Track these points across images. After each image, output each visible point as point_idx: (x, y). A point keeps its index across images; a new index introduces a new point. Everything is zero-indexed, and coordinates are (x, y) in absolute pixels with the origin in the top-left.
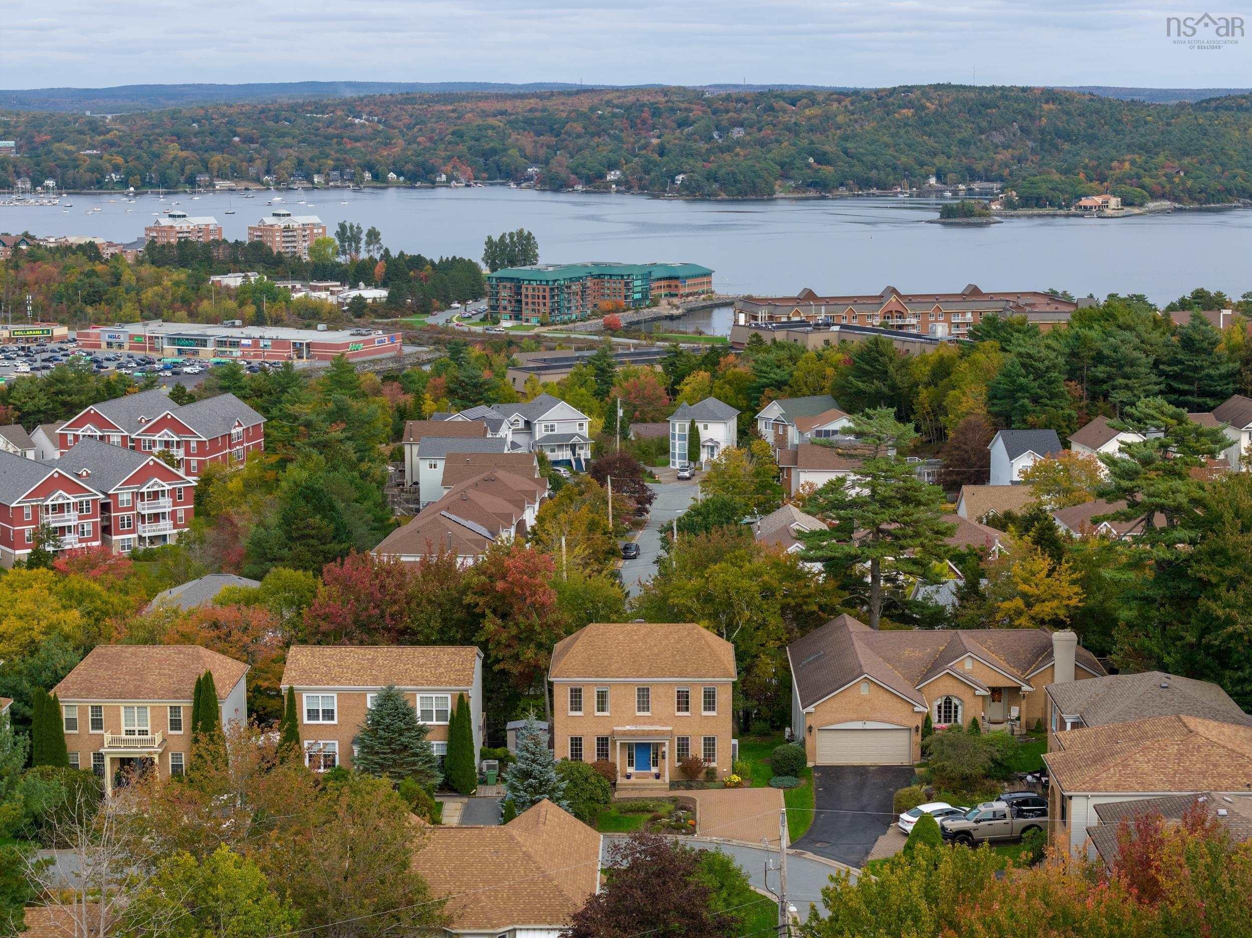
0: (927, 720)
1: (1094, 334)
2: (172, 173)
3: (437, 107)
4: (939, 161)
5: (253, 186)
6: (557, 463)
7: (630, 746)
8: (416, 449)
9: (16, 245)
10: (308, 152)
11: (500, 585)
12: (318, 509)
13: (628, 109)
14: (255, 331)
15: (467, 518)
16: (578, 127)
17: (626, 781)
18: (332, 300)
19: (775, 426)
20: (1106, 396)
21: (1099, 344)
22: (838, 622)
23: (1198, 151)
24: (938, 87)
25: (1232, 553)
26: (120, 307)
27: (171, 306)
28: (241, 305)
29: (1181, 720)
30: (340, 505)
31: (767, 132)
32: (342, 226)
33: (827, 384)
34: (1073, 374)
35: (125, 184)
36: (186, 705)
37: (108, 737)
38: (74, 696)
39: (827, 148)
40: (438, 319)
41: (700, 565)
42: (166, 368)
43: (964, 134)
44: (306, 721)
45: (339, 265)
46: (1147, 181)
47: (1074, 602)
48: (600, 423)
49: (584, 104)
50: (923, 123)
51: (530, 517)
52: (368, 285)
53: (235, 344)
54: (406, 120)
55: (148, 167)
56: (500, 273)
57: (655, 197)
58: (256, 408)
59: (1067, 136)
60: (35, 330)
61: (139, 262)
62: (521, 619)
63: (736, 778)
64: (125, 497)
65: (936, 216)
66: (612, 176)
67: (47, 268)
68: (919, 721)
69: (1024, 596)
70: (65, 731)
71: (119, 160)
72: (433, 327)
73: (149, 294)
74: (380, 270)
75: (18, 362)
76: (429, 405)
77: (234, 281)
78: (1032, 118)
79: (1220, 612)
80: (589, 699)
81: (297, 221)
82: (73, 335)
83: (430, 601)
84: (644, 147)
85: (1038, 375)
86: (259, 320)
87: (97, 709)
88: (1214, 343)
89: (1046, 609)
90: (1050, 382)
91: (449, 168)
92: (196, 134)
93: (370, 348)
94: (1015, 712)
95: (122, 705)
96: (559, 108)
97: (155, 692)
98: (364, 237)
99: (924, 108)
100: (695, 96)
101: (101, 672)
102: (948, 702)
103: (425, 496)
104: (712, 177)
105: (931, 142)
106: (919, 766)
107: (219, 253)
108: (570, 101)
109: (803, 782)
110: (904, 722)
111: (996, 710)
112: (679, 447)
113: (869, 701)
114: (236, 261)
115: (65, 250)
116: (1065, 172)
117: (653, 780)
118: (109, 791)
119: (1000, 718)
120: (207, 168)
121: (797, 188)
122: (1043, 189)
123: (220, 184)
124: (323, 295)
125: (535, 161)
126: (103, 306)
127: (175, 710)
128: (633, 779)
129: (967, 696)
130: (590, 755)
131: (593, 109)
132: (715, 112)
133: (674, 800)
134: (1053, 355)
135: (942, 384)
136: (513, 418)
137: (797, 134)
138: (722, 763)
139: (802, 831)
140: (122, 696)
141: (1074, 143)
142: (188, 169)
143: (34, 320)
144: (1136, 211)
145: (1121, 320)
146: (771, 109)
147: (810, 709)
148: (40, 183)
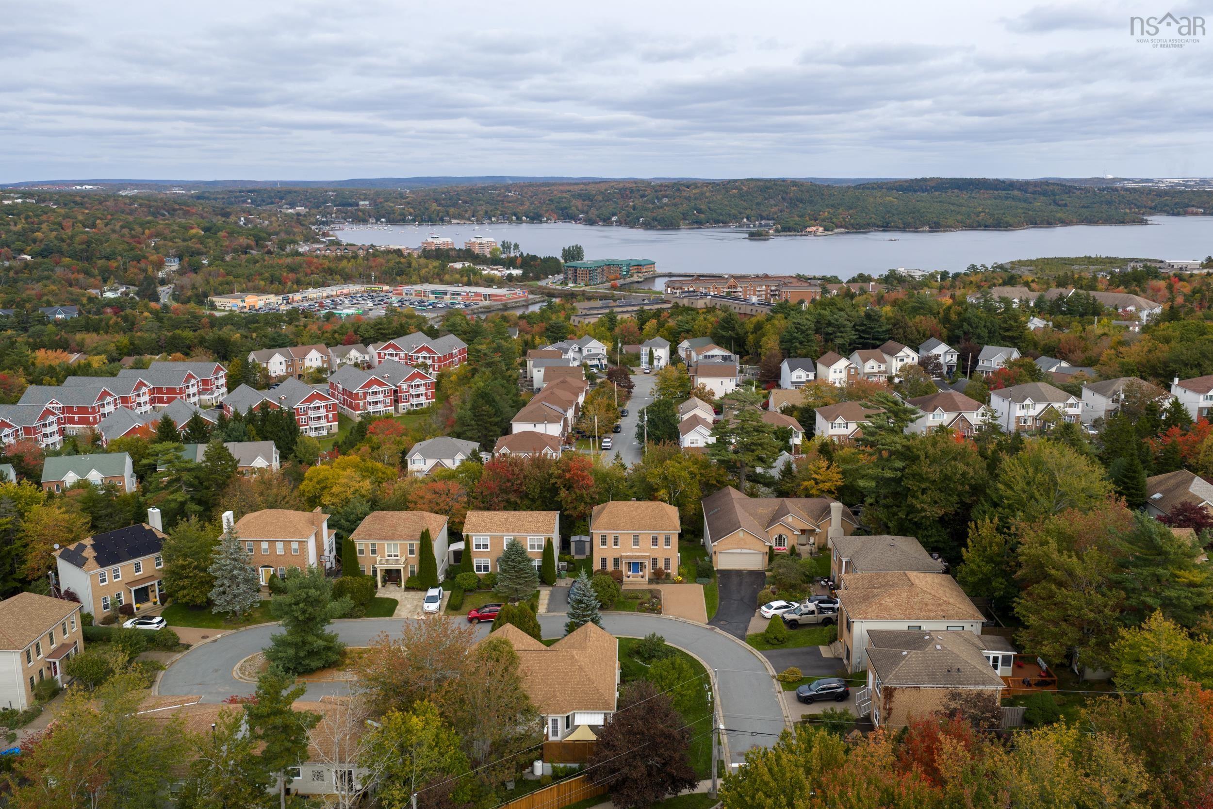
0: (771, 547)
1: (826, 313)
2: (434, 216)
3: (543, 189)
4: (748, 212)
5: (468, 222)
6: (592, 366)
7: (629, 563)
8: (532, 362)
9: (368, 250)
10: (490, 208)
11: (568, 475)
12: (488, 402)
13: (620, 190)
14: (467, 289)
15: (553, 404)
16: (600, 198)
17: (627, 579)
18: (499, 274)
19: (686, 351)
20: (832, 340)
21: (829, 317)
22: (725, 490)
23: (856, 208)
24: (747, 180)
25: (925, 476)
26: (411, 277)
27: (432, 277)
28: (462, 276)
29: (906, 575)
30: (498, 398)
31: (677, 200)
32: (504, 242)
33: (709, 331)
34: (817, 331)
35: (414, 221)
36: (416, 543)
37: (378, 559)
38: (362, 539)
39: (702, 207)
40: (542, 283)
41: (662, 461)
42: (430, 305)
43: (759, 200)
44: (475, 550)
45: (502, 259)
46: (835, 220)
47: (839, 483)
48: (611, 345)
49: (603, 187)
50: (741, 196)
51: (581, 399)
52: (514, 268)
53: (459, 294)
54: (530, 193)
55: (424, 214)
56: (569, 264)
57: (632, 228)
58: (463, 340)
59: (801, 201)
60: (375, 287)
61: (419, 257)
62: (577, 491)
63: (680, 578)
64: (404, 387)
65: (747, 236)
66: (614, 219)
67: (380, 260)
68: (767, 550)
69: (815, 479)
70: (358, 555)
71: (412, 210)
72: (541, 287)
73: (423, 272)
74: (519, 261)
75: (368, 302)
76: (537, 340)
77: (458, 266)
78: (787, 193)
79: (918, 506)
80: (610, 540)
81: (485, 240)
82: (391, 289)
83: (535, 479)
84: (627, 206)
85: (803, 332)
86: (469, 284)
87: (373, 545)
88: (880, 317)
89: (827, 486)
90: (807, 335)
91: (547, 215)
92: (444, 199)
93: (515, 296)
94: (812, 540)
95: (386, 543)
96: (592, 189)
97: (401, 536)
98: (512, 247)
99: (742, 189)
100: (647, 183)
101: (376, 526)
102: (780, 536)
103: (536, 384)
104: (655, 219)
105: (745, 204)
106: (767, 571)
107: (453, 253)
108: (597, 186)
109: (712, 580)
110: (760, 550)
111: (803, 539)
112: (645, 359)
113: (744, 539)
114: (459, 257)
115: (389, 252)
116: (800, 216)
117: (640, 579)
118: (379, 585)
119: (805, 542)
120: (448, 214)
121: (689, 224)
122: (791, 224)
123: (453, 221)
124: (496, 272)
125: (582, 212)
126: (404, 277)
127: (411, 545)
128: (631, 579)
129: (790, 534)
130: (610, 567)
131: (606, 190)
132: (656, 191)
133: (651, 591)
134: (809, 323)
135: (759, 333)
136: (573, 347)
137: (689, 201)
138: (673, 571)
139: (713, 614)
140: (385, 539)
141: (804, 204)
142: (440, 214)
143: (375, 283)
144: (830, 233)
145: (839, 306)
146: (679, 190)
147: (715, 543)
148: (379, 220)
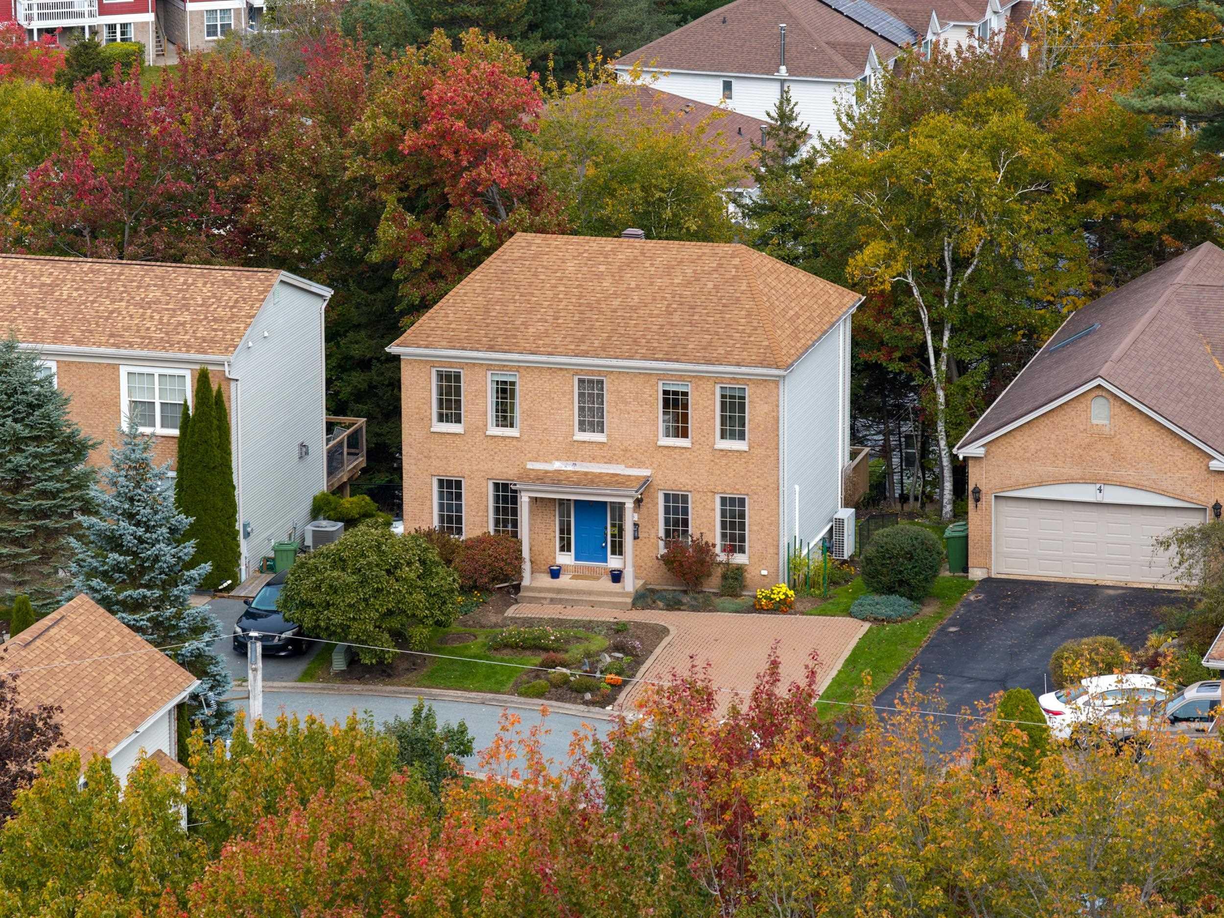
7: (563, 507)
17: (545, 581)
63: (786, 593)
80: (478, 396)
109: (930, 608)
110: (1189, 492)
113: (1110, 438)
117: (599, 583)
128: (564, 580)
130: (476, 522)
133: (619, 629)
147: (975, 449)
